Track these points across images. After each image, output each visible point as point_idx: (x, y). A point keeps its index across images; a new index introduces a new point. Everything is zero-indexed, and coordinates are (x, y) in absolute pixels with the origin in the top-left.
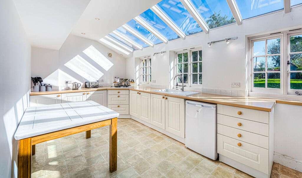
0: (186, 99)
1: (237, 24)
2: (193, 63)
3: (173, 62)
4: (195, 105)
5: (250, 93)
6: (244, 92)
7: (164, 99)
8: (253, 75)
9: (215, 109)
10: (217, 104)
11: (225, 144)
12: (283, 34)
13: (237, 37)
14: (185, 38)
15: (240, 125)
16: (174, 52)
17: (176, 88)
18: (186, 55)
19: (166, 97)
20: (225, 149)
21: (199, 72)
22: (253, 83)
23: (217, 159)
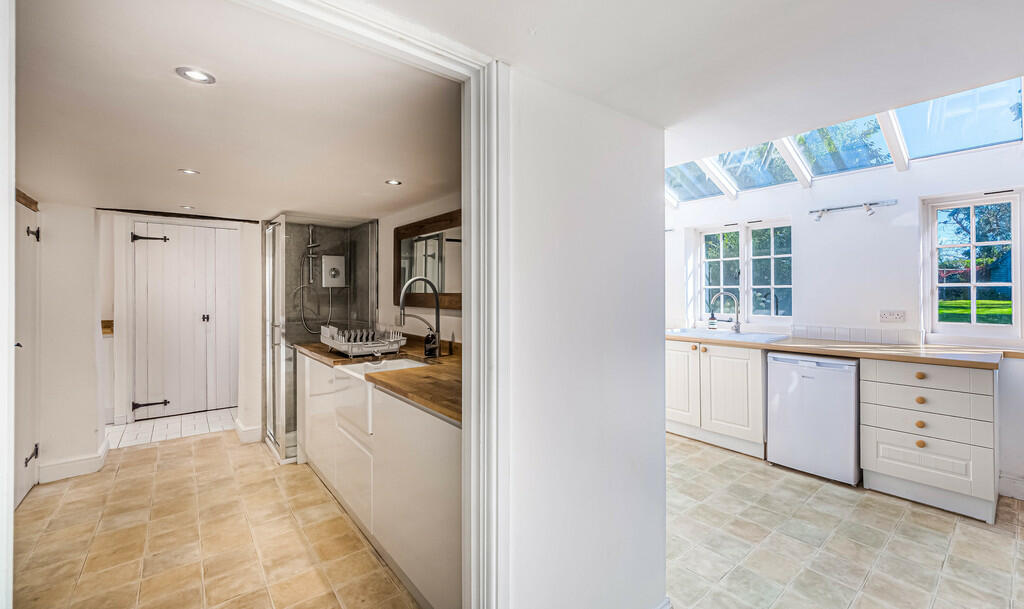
0: (766, 351)
1: (895, 169)
2: (754, 261)
3: (692, 257)
4: (796, 362)
5: (930, 335)
6: (918, 333)
7: (697, 351)
8: (937, 292)
9: (854, 370)
10: (858, 359)
11: (881, 446)
12: (1018, 195)
13: (896, 201)
14: (737, 197)
15: (922, 401)
16: (695, 230)
17: (712, 326)
18: (733, 239)
19: (702, 346)
20: (883, 457)
21: (775, 284)
22: (936, 312)
23: (860, 484)
